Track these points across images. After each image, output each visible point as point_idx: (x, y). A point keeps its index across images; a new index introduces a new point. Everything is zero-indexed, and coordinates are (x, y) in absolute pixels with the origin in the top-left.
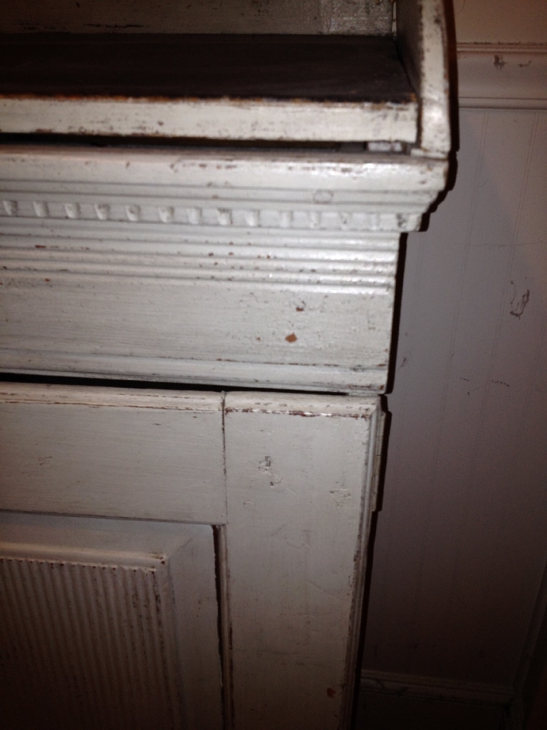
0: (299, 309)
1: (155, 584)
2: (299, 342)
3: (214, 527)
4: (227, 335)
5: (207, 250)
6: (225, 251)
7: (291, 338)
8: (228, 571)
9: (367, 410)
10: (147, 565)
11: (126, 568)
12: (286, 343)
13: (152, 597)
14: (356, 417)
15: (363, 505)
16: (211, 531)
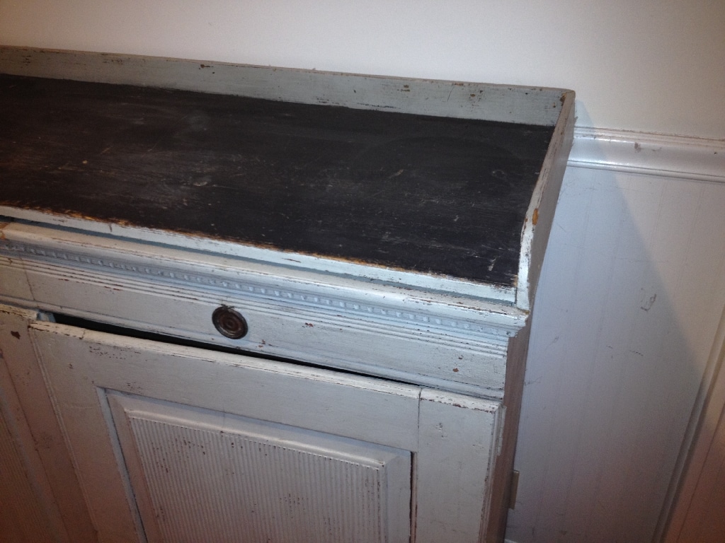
0: (460, 358)
1: (378, 476)
2: (460, 372)
3: (411, 453)
4: (424, 364)
5: (417, 327)
6: (426, 329)
7: (456, 370)
8: (417, 475)
9: (493, 408)
10: (374, 466)
11: (363, 465)
12: (453, 372)
13: (376, 483)
14: (487, 411)
15: (490, 454)
16: (410, 454)
